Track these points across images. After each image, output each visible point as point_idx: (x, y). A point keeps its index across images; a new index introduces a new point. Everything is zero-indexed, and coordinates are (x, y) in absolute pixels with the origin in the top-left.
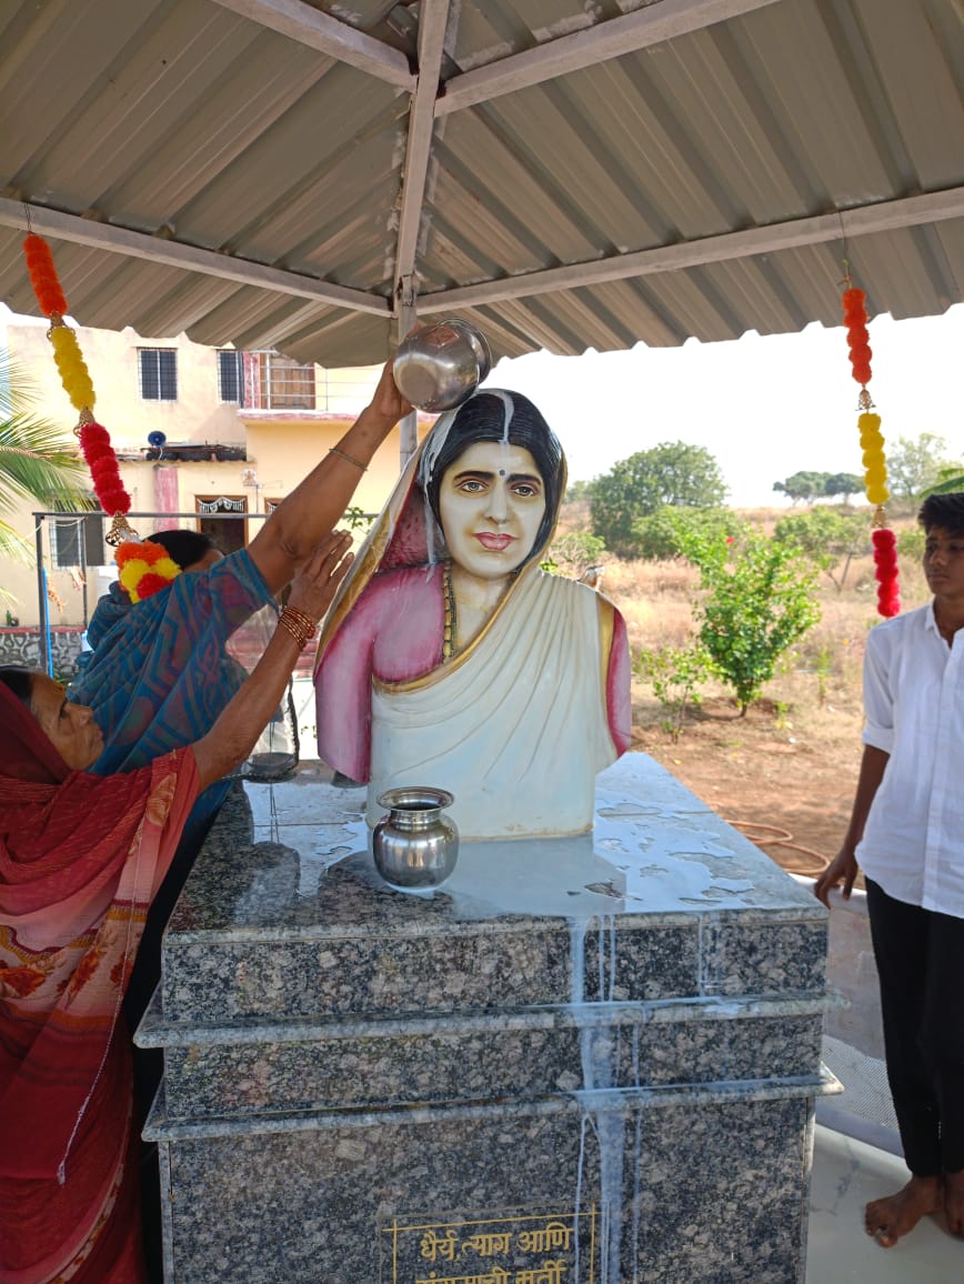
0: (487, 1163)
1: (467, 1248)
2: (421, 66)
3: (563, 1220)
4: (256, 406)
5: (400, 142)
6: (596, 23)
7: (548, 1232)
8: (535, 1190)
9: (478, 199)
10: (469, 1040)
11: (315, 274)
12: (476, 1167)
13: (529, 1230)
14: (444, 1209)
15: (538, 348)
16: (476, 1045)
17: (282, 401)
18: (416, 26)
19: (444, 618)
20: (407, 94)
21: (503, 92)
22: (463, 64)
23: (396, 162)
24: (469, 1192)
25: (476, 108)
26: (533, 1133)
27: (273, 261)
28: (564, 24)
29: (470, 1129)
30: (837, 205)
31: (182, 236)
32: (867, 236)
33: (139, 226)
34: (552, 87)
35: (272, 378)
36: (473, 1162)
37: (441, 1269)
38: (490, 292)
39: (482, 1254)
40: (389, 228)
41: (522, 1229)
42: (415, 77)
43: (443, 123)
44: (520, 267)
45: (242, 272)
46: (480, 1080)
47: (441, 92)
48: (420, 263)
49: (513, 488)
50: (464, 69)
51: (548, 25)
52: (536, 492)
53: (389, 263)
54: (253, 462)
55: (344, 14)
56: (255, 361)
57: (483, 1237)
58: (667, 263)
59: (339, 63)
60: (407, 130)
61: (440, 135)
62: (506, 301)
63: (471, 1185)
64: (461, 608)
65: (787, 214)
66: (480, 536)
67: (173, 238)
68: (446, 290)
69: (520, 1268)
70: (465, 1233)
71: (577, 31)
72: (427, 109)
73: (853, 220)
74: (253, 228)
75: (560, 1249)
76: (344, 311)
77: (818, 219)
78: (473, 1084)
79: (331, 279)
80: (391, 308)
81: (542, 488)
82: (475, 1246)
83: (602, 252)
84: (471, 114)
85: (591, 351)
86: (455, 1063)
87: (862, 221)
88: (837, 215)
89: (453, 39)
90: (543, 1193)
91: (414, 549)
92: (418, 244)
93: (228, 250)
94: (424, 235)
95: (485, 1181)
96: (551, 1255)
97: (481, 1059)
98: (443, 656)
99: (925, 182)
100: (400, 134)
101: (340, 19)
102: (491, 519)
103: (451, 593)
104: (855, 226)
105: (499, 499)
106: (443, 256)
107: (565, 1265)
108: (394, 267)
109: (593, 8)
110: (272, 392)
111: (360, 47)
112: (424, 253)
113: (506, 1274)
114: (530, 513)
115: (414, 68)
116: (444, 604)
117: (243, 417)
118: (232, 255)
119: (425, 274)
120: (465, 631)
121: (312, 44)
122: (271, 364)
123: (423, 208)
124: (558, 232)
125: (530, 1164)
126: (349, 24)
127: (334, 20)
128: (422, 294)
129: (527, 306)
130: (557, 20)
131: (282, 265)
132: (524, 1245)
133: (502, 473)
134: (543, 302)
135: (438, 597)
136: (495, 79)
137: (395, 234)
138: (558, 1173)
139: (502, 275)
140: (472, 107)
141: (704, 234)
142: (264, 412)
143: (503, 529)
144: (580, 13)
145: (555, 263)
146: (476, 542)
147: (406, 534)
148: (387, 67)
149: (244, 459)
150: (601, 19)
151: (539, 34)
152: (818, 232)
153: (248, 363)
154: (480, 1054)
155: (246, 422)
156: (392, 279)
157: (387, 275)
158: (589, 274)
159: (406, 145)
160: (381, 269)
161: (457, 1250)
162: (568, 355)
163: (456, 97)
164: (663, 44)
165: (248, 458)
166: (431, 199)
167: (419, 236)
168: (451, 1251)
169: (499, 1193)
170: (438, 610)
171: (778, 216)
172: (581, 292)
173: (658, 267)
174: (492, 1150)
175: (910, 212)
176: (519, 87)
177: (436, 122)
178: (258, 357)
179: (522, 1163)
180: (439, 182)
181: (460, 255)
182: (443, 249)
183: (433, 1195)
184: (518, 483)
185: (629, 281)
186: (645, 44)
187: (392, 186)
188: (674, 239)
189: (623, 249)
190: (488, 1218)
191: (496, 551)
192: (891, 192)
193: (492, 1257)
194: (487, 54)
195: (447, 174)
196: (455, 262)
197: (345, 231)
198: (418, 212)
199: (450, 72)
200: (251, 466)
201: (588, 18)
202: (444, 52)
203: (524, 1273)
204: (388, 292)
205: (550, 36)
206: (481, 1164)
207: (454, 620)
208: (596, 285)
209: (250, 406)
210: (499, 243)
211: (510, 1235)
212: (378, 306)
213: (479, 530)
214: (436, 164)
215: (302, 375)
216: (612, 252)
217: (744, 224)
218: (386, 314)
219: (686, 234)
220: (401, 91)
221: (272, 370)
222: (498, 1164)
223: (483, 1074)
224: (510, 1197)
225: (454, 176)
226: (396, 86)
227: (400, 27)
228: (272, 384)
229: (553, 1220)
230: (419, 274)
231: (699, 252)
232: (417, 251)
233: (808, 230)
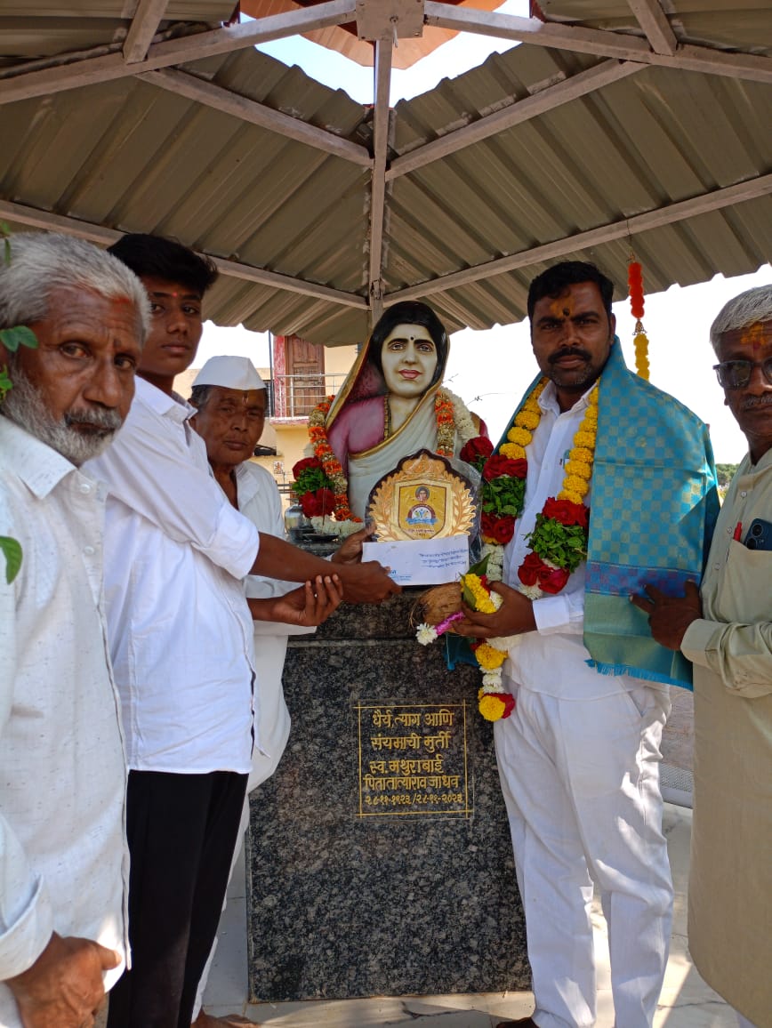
0: (407, 673)
1: (398, 721)
2: (376, 154)
3: (447, 708)
4: (283, 416)
5: (367, 199)
6: (469, 123)
7: (440, 714)
8: (432, 690)
9: (415, 229)
10: (395, 605)
11: (321, 283)
12: (400, 674)
13: (430, 713)
14: (385, 697)
15: (464, 327)
16: (399, 608)
17: (302, 411)
18: (372, 132)
19: (384, 419)
20: (370, 170)
21: (423, 164)
22: (399, 151)
23: (366, 210)
24: (398, 688)
25: (409, 175)
26: (430, 657)
27: (294, 274)
28: (452, 125)
29: (397, 653)
30: (626, 215)
31: (243, 260)
32: (647, 231)
33: (219, 254)
34: (448, 159)
35: (294, 394)
36: (399, 671)
37: (384, 732)
38: (427, 288)
39: (406, 725)
40: (364, 252)
41: (426, 712)
42: (373, 160)
43: (391, 185)
44: (445, 272)
45: (277, 280)
46: (402, 627)
47: (388, 168)
48: (384, 273)
49: (418, 348)
50: (400, 154)
51: (444, 126)
52: (432, 350)
53: (365, 273)
54: (280, 456)
55: (332, 129)
56: (283, 384)
57: (406, 715)
58: (531, 259)
59: (332, 155)
60: (370, 191)
61: (390, 192)
62: (437, 293)
63: (398, 685)
64: (394, 414)
65: (598, 223)
66: (402, 372)
67: (237, 261)
68: (402, 289)
69: (426, 735)
70: (396, 712)
71: (459, 129)
72: (381, 177)
73: (635, 223)
74: (284, 253)
75: (448, 725)
76: (341, 306)
77: (616, 224)
78: (398, 629)
79: (330, 285)
80: (368, 304)
81: (434, 348)
82: (402, 720)
83: (493, 257)
84: (405, 178)
85: (497, 326)
86: (388, 617)
87: (640, 223)
88: (626, 221)
89: (393, 137)
90: (437, 691)
91: (370, 389)
92: (382, 260)
93: (269, 268)
94: (386, 254)
95: (406, 683)
96: (442, 728)
97: (401, 616)
98: (384, 437)
99: (673, 197)
100: (367, 194)
101: (331, 132)
102: (407, 362)
103: (389, 406)
104: (636, 227)
105: (411, 352)
106: (398, 267)
107: (450, 734)
108: (368, 276)
109: (467, 116)
110: (295, 405)
111: (342, 146)
112: (386, 266)
113: (419, 738)
114: (429, 361)
115: (372, 155)
116: (384, 412)
117: (274, 423)
118: (271, 271)
119: (387, 280)
120: (396, 424)
121: (315, 145)
122: (294, 385)
123: (383, 237)
124: (465, 247)
125: (429, 675)
126: (335, 134)
127: (327, 133)
128: (386, 294)
129: (452, 296)
130: (448, 124)
131: (300, 277)
132: (428, 721)
133: (412, 339)
134: (462, 293)
135: (381, 409)
136: (417, 158)
137: (368, 255)
138: (444, 681)
139: (435, 277)
140: (405, 175)
141: (553, 239)
142: (289, 418)
143: (414, 368)
144: (459, 119)
145: (466, 266)
146: (400, 375)
147: (365, 380)
148: (358, 156)
149: (275, 454)
150: (471, 121)
151: (439, 132)
152: (617, 233)
153: (278, 385)
154: (401, 612)
155: (277, 427)
156: (368, 284)
157: (364, 282)
158: (486, 270)
159: (371, 199)
160: (360, 277)
161: (392, 722)
162: (482, 329)
163: (396, 170)
164: (506, 130)
165: (278, 454)
166: (388, 231)
167: (382, 255)
168: (389, 722)
169: (414, 690)
170: (382, 416)
171: (593, 225)
172: (483, 283)
173: (527, 262)
174: (409, 665)
175: (666, 214)
176: (431, 161)
177: (387, 185)
178: (284, 380)
179: (425, 674)
180: (392, 220)
181: (408, 266)
182: (398, 263)
183: (379, 689)
184: (420, 343)
185: (510, 272)
186: (495, 132)
187: (365, 224)
188: (535, 244)
189: (505, 254)
190: (408, 704)
191: (411, 380)
192: (655, 206)
193: (411, 727)
194: (412, 145)
195: (396, 216)
196: (405, 271)
197: (336, 256)
198: (380, 240)
199: (392, 157)
200: (280, 459)
201: (464, 121)
202: (388, 146)
203: (428, 737)
204: (366, 294)
205: (445, 132)
206: (403, 673)
207: (390, 419)
208: (491, 277)
209: (279, 416)
210: (431, 256)
211: (420, 715)
212: (359, 302)
213: (400, 370)
214: (389, 209)
215: (317, 392)
216: (499, 256)
217: (575, 232)
218: (364, 307)
219: (541, 241)
220: (366, 169)
221: (295, 389)
222: (412, 673)
223: (403, 624)
224: (419, 693)
225: (401, 216)
226: (363, 166)
227: (363, 134)
228: (295, 399)
229: (443, 708)
230: (384, 280)
231: (549, 250)
232: (381, 266)
233: (610, 232)
